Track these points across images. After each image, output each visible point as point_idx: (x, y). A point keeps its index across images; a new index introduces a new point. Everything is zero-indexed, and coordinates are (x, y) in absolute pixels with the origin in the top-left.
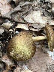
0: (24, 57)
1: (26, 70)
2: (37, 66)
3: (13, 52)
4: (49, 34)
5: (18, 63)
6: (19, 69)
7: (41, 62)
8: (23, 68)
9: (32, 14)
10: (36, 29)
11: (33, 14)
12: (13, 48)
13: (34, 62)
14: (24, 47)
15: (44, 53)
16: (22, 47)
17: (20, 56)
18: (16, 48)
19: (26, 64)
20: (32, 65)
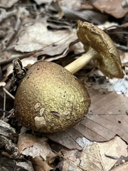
0: (74, 113)
1: (89, 147)
2: (109, 126)
3: (41, 113)
4: (98, 38)
5: (61, 142)
6: (73, 155)
7: (111, 113)
8: (80, 149)
9: (28, 33)
10: (56, 56)
11: (30, 34)
12: (37, 105)
13: (98, 121)
14: (63, 89)
15: (104, 93)
16: (58, 90)
17: (65, 113)
18: (46, 99)
19: (81, 136)
20: (95, 129)
